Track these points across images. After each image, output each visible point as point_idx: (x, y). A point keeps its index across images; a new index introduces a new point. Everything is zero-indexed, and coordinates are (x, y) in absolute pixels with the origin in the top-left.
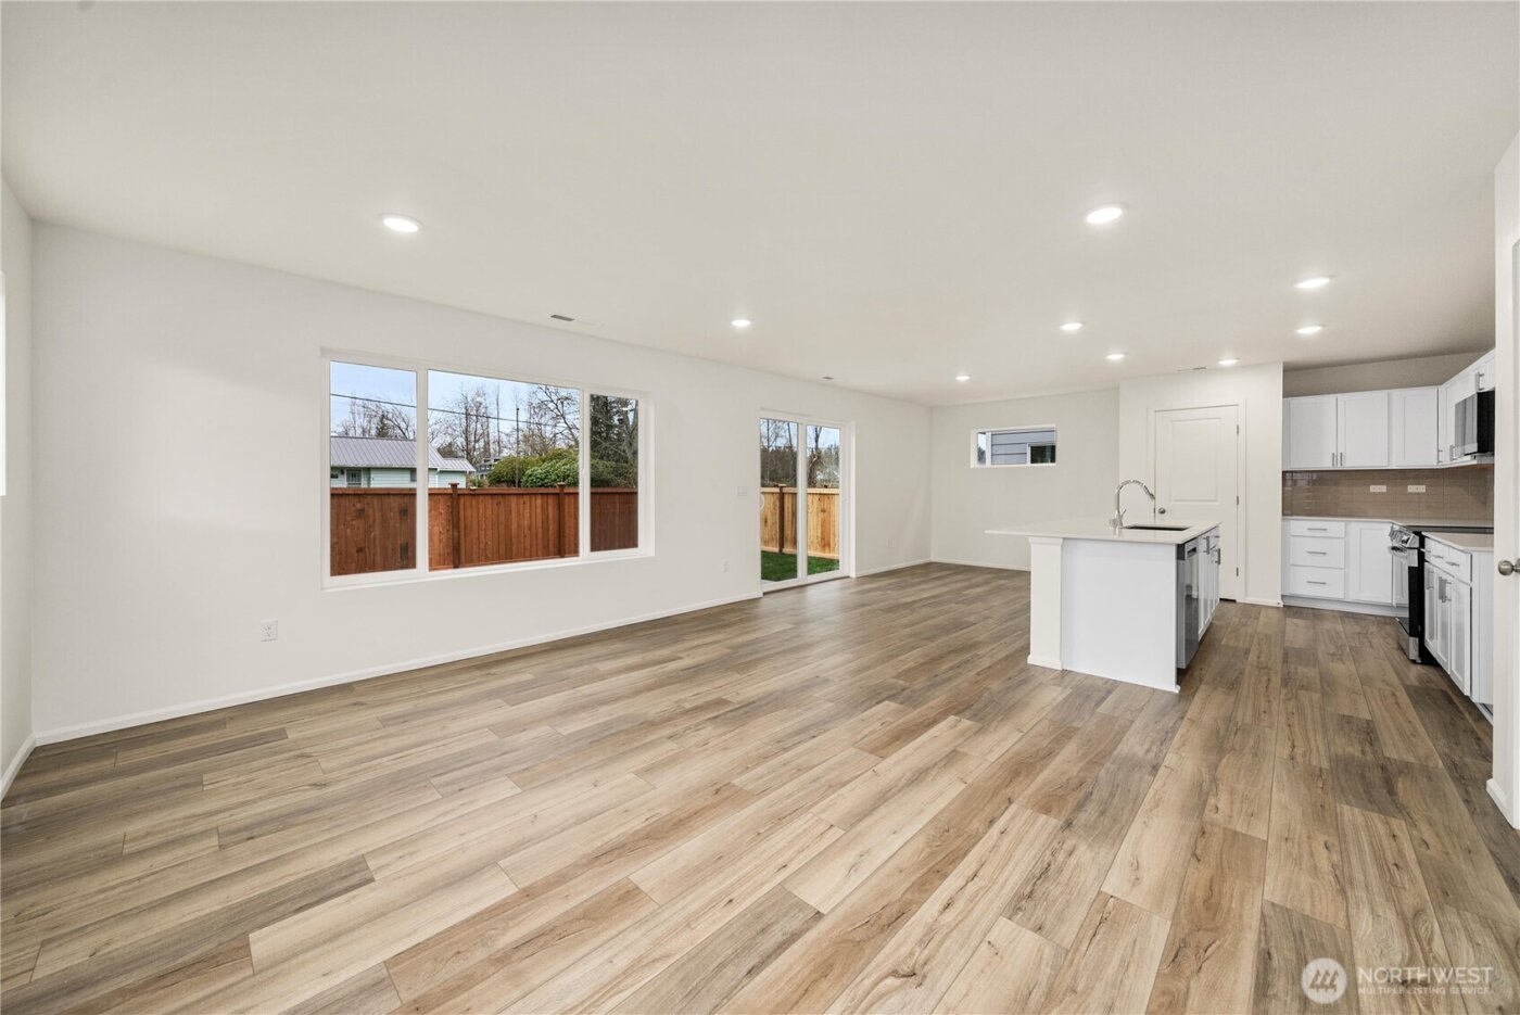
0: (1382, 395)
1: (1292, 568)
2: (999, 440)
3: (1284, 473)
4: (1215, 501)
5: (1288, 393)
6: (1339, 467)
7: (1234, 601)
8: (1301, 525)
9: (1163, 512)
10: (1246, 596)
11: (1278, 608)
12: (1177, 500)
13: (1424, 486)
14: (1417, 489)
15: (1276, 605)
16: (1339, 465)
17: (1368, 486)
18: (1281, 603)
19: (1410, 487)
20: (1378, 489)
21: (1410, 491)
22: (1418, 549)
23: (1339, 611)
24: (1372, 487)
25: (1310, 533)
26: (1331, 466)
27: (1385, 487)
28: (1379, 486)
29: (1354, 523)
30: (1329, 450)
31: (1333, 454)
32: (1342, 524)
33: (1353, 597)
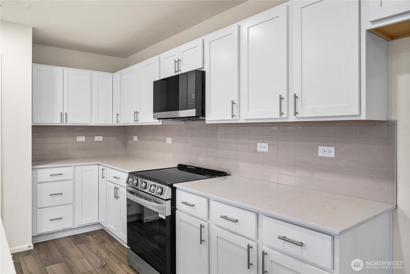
1: (39, 210)
3: (34, 127)
6: (64, 124)
8: (47, 171)
11: (31, 251)
13: (102, 137)
14: (99, 138)
15: (28, 249)
16: (65, 122)
17: (76, 137)
18: (32, 245)
19: (96, 137)
20: (81, 139)
21: (96, 140)
22: (171, 199)
23: (69, 236)
24: (78, 138)
25: (51, 179)
26: (60, 123)
27: (84, 138)
28: (81, 137)
29: (78, 167)
30: (59, 110)
31: (61, 113)
32: (72, 168)
33: (78, 223)
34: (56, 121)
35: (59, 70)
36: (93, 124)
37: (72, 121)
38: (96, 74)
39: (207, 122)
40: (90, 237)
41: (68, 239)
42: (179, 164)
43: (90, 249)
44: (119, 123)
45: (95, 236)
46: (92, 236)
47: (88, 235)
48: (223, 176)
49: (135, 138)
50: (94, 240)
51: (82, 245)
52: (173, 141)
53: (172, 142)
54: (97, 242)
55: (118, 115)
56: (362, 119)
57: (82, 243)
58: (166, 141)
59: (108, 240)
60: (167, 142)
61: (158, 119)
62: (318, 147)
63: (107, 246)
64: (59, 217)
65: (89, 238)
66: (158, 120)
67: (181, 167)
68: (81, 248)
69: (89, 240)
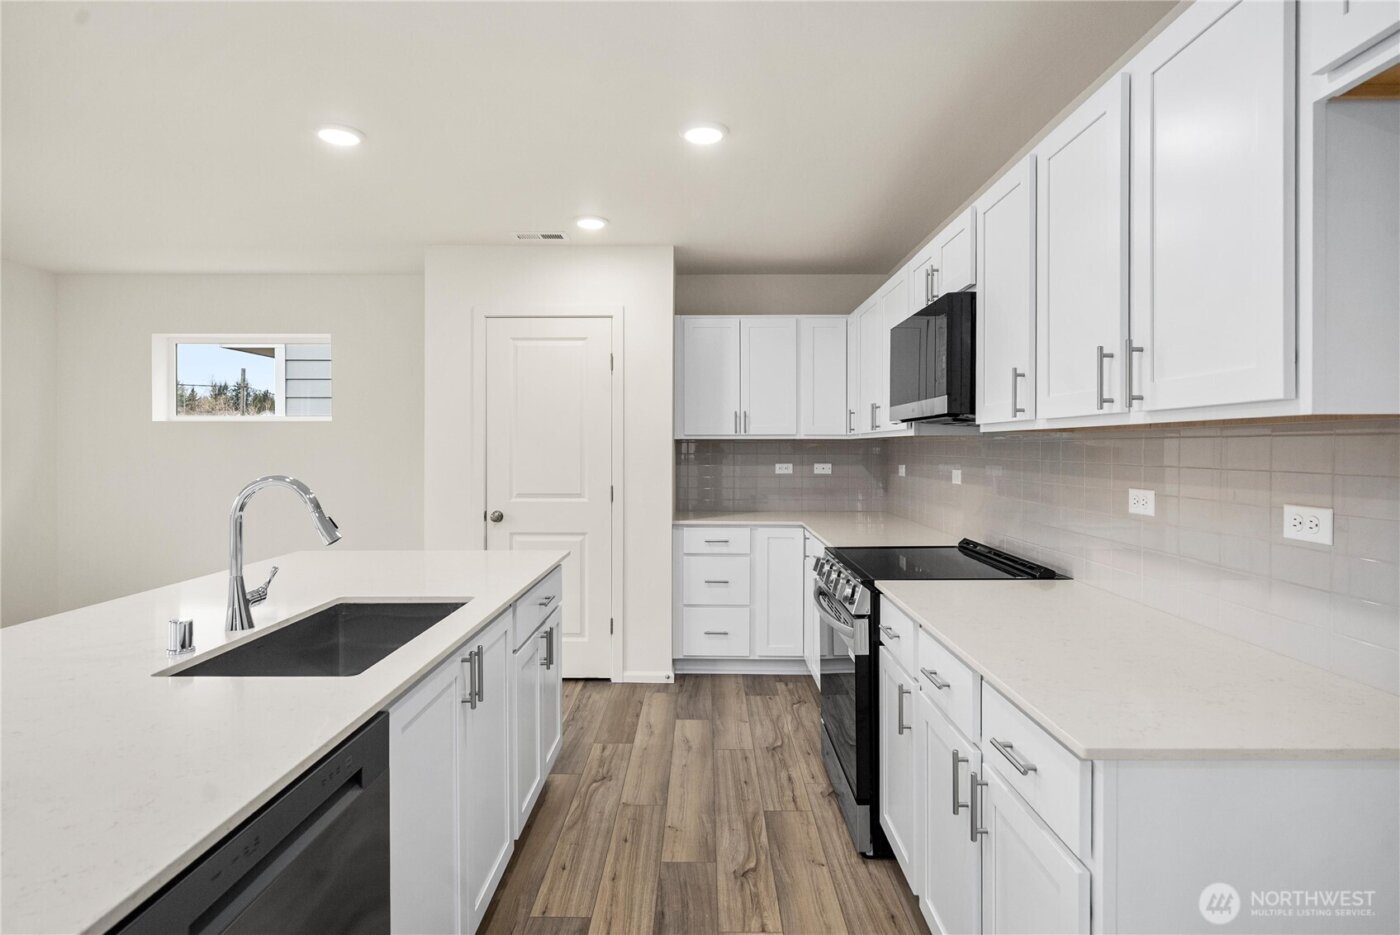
0: (788, 321)
1: (685, 609)
2: (298, 370)
3: (678, 443)
4: (579, 495)
5: (682, 308)
6: (742, 436)
7: (608, 680)
8: (700, 533)
9: (499, 518)
10: (624, 668)
11: (667, 685)
12: (520, 495)
13: (830, 465)
14: (823, 469)
15: (665, 681)
16: (743, 432)
17: (774, 465)
18: (672, 675)
19: (816, 466)
20: (784, 469)
21: (816, 472)
22: (869, 617)
23: (743, 675)
24: (778, 466)
25: (708, 549)
26: (733, 433)
27: (791, 466)
28: (785, 465)
29: (760, 529)
30: (731, 406)
31: (736, 413)
32: (747, 531)
33: (760, 652)
34: (726, 430)
35: (732, 321)
36: (802, 435)
37: (758, 430)
38: (808, 321)
39: (983, 430)
40: (781, 686)
41: (741, 681)
42: (965, 539)
43: (768, 708)
44: (855, 432)
45: (791, 686)
46: (786, 685)
47: (780, 681)
48: (1041, 578)
49: (902, 470)
50: (787, 694)
51: (758, 697)
52: (964, 480)
53: (962, 482)
54: (789, 698)
55: (851, 413)
56: (1302, 412)
57: (760, 694)
58: (949, 478)
59: (812, 700)
60: (954, 482)
61: (903, 421)
62: (1282, 508)
63: (803, 709)
64: (722, 631)
65: (778, 687)
66: (905, 424)
67: (967, 547)
68: (753, 702)
69: (777, 690)
